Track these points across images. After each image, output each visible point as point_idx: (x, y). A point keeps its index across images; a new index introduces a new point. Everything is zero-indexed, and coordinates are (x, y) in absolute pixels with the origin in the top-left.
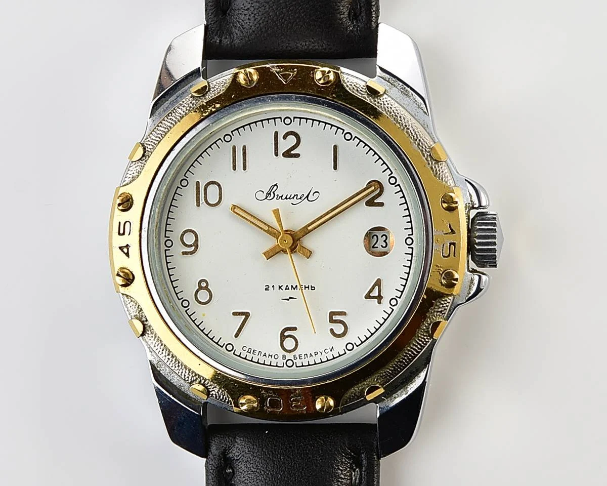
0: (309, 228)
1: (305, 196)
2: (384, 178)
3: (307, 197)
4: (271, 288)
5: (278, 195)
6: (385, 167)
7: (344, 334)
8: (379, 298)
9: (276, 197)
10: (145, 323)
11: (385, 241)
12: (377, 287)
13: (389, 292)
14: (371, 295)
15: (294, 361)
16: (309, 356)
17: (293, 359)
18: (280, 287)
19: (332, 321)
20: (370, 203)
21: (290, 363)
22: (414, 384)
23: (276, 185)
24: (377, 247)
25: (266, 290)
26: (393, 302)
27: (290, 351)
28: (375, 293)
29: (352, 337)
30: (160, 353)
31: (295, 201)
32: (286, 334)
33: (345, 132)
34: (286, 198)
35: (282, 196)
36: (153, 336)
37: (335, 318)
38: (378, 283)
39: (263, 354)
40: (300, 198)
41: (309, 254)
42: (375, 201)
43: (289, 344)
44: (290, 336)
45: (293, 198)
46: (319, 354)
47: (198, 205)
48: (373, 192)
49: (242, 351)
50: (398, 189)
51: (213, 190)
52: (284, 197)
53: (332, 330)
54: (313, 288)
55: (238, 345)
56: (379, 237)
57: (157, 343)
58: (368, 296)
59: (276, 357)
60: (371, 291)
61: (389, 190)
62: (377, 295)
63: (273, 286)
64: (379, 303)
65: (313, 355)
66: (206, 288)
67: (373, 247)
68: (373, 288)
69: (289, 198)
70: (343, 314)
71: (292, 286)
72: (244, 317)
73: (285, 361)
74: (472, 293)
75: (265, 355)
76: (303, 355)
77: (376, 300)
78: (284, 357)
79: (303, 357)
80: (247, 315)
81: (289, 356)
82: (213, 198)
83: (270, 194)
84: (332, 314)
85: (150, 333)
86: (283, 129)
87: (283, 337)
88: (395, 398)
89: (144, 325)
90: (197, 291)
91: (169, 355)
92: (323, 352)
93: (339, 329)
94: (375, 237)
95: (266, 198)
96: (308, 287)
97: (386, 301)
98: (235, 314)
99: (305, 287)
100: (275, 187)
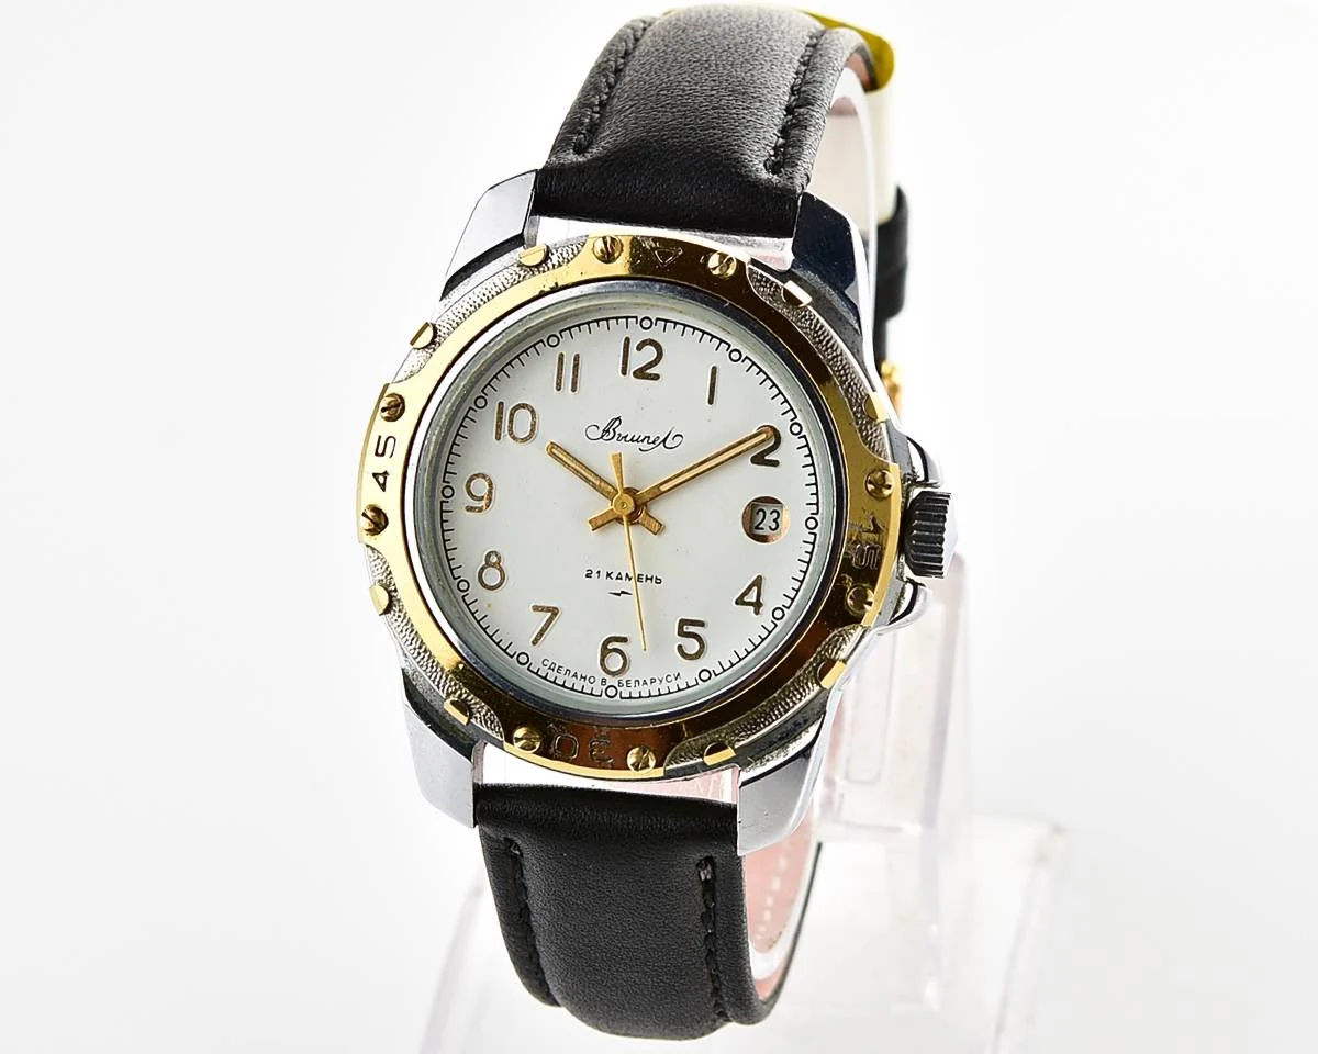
0: (663, 488)
1: (662, 439)
2: (783, 425)
3: (664, 441)
4: (594, 575)
5: (620, 435)
6: (787, 407)
7: (697, 656)
8: (757, 605)
9: (617, 436)
10: (393, 594)
11: (775, 520)
12: (755, 589)
13: (772, 599)
14: (745, 599)
15: (619, 689)
16: (641, 683)
17: (617, 686)
18: (609, 575)
19: (682, 633)
20: (759, 460)
21: (611, 692)
22: (798, 742)
23: (619, 418)
24: (762, 529)
25: (587, 576)
26: (778, 614)
27: (613, 674)
28: (752, 597)
29: (709, 661)
30: (409, 643)
31: (645, 445)
32: (610, 647)
33: (731, 349)
34: (632, 440)
35: (626, 437)
36: (402, 615)
37: (687, 629)
38: (758, 582)
39: (572, 674)
40: (653, 442)
41: (659, 529)
42: (767, 458)
43: (615, 662)
44: (616, 650)
45: (642, 441)
46: (658, 682)
47: (498, 437)
48: (763, 441)
49: (542, 667)
50: (803, 442)
51: (523, 417)
52: (628, 439)
53: (680, 647)
54: (658, 581)
55: (537, 655)
56: (768, 513)
57: (406, 628)
58: (740, 601)
59: (592, 680)
60: (745, 593)
61: (790, 443)
62: (754, 600)
63: (599, 572)
64: (757, 613)
65: (648, 682)
66: (497, 565)
67: (757, 528)
68: (750, 588)
69: (637, 441)
70: (701, 624)
71: (627, 575)
72: (549, 614)
73: (605, 687)
74: (901, 610)
75: (575, 676)
76: (632, 682)
77: (752, 608)
78: (604, 681)
79: (633, 685)
80: (554, 612)
81: (612, 681)
82: (522, 430)
83: (608, 431)
84: (683, 623)
85: (397, 609)
86: (638, 335)
87: (605, 651)
88: (768, 760)
89: (391, 597)
90: (483, 569)
91: (420, 648)
92: (664, 680)
93: (692, 646)
94: (761, 513)
95: (601, 437)
96: (651, 579)
97: (766, 610)
98: (536, 608)
99: (647, 578)
100: (618, 422)
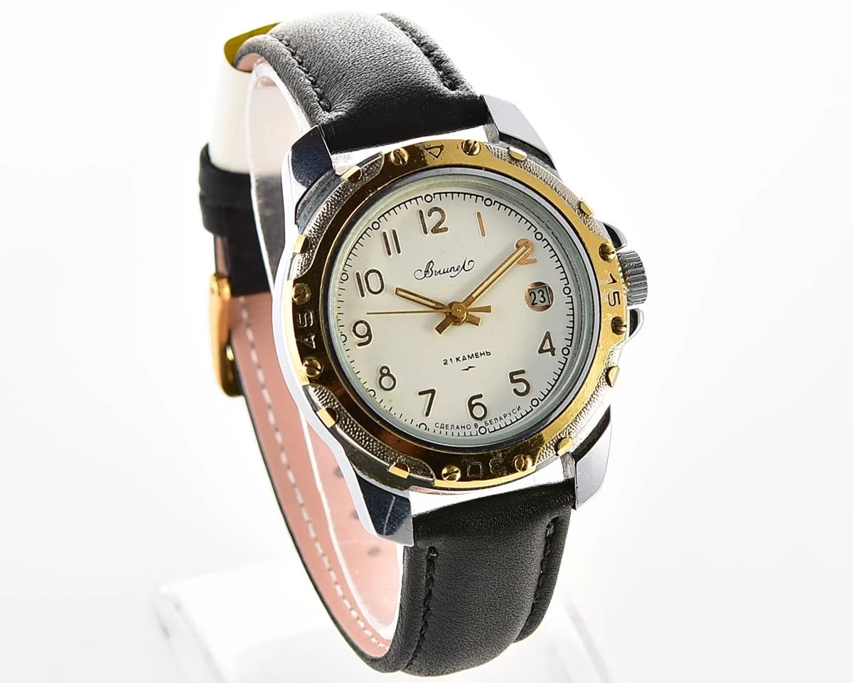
0: (474, 296)
1: (461, 267)
2: (531, 236)
3: (463, 267)
4: (449, 362)
5: (435, 271)
6: (529, 225)
7: (527, 392)
8: (552, 350)
9: (434, 273)
11: (542, 296)
12: (547, 340)
13: (559, 343)
14: (544, 349)
15: (487, 427)
17: (484, 426)
18: (457, 359)
19: (513, 381)
20: (524, 262)
21: (483, 430)
23: (431, 261)
24: (537, 303)
25: (445, 364)
26: (565, 352)
27: (481, 419)
28: (547, 346)
29: (535, 393)
31: (453, 273)
32: (473, 402)
33: (484, 199)
34: (444, 273)
35: (440, 272)
37: (515, 377)
38: (548, 336)
39: (455, 427)
40: (457, 270)
41: (478, 321)
42: (528, 259)
43: (479, 412)
44: (477, 404)
45: (451, 271)
46: (508, 415)
47: (363, 296)
49: (436, 428)
50: (546, 243)
51: (373, 278)
52: (441, 272)
53: (515, 390)
54: (488, 354)
55: (431, 422)
56: (536, 293)
58: (541, 351)
59: (469, 427)
60: (542, 345)
61: (538, 246)
62: (549, 347)
63: (451, 359)
64: (553, 355)
65: (503, 417)
66: (388, 374)
67: (533, 304)
68: (544, 342)
69: (447, 272)
70: (523, 372)
71: (468, 356)
72: (430, 395)
73: (478, 429)
75: (458, 427)
76: (493, 420)
77: (550, 353)
78: (476, 425)
79: (494, 422)
80: (433, 392)
81: (481, 424)
82: (375, 286)
83: (428, 271)
84: (512, 374)
86: (425, 207)
87: (471, 407)
90: (381, 379)
92: (512, 413)
93: (522, 387)
94: (532, 294)
95: (425, 276)
96: (484, 354)
97: (558, 352)
98: (421, 393)
99: (481, 354)
100: (432, 264)
